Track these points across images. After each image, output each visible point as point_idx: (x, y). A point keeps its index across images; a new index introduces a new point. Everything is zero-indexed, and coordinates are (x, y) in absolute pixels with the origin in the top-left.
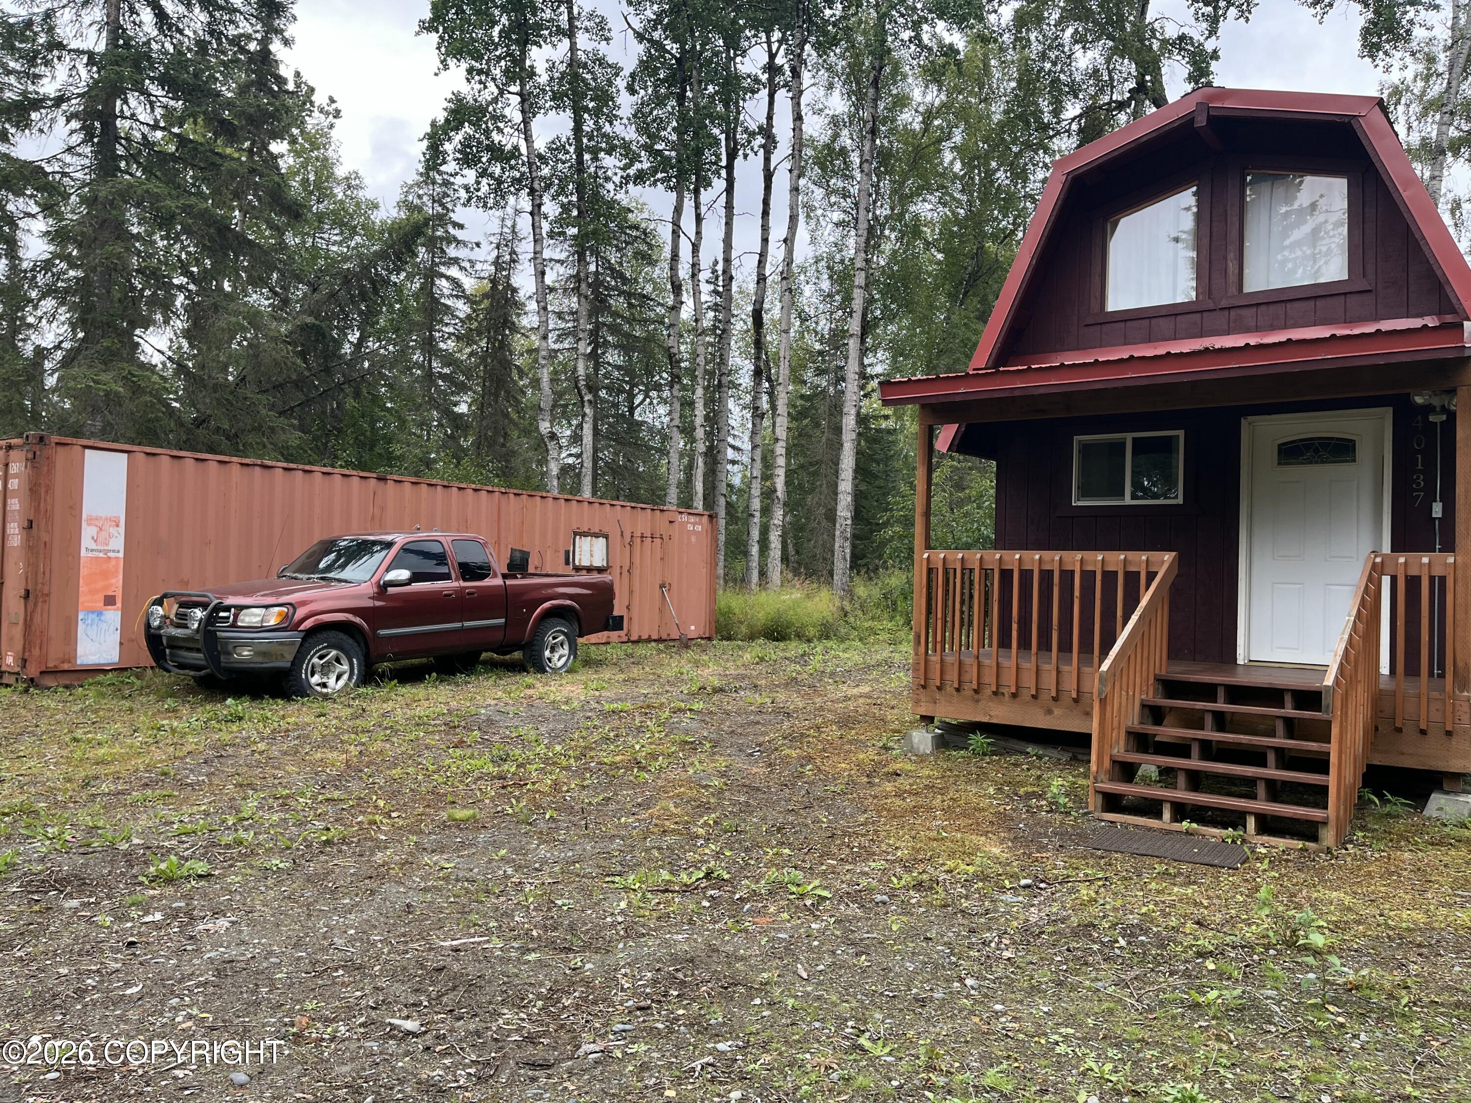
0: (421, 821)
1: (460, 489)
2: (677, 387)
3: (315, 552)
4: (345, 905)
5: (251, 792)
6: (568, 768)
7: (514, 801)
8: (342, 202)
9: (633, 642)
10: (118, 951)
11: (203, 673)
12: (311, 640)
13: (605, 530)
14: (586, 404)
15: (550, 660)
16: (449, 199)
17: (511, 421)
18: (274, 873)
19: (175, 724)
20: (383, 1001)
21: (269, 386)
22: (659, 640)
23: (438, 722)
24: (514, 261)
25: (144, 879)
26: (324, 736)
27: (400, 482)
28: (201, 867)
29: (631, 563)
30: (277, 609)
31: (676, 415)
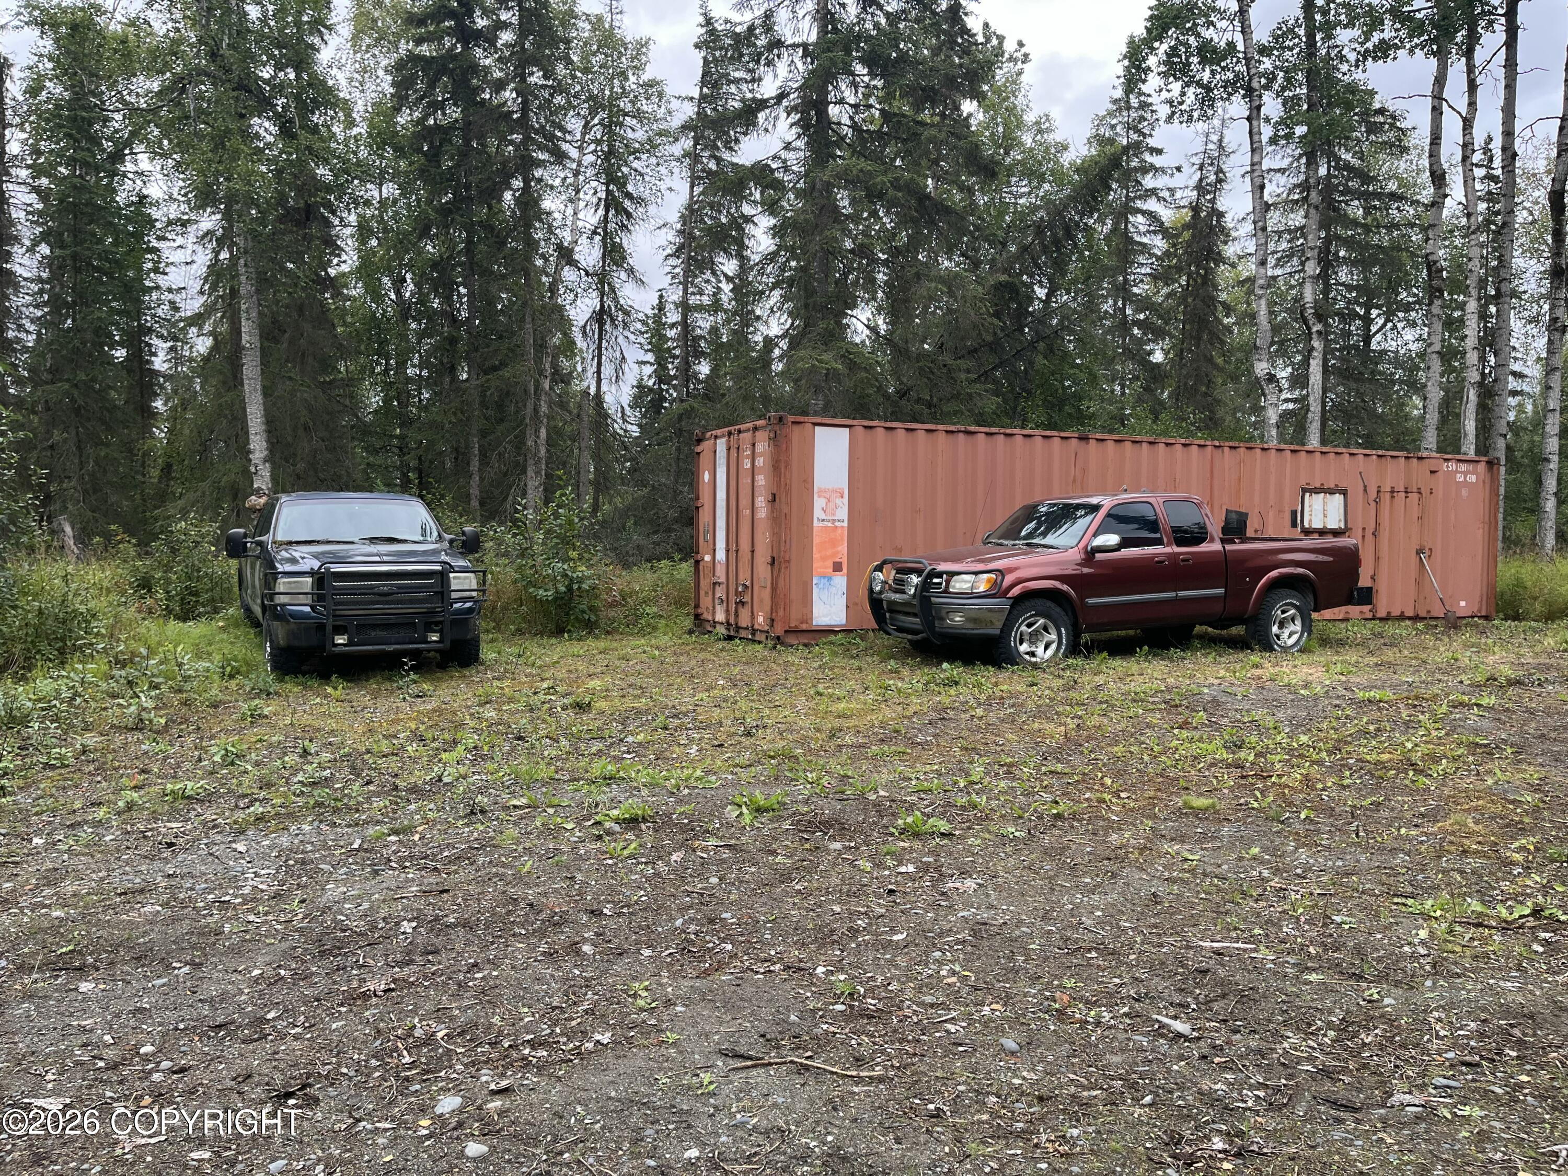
0: (1154, 806)
1: (1167, 444)
2: (1438, 302)
3: (1018, 518)
4: (1087, 884)
5: (977, 757)
6: (1320, 763)
7: (1258, 794)
8: (1031, 149)
9: (1381, 619)
10: (881, 897)
11: (919, 637)
12: (1019, 608)
13: (1343, 485)
14: (1314, 336)
15: (1278, 637)
16: (1146, 123)
17: (1216, 366)
18: (1011, 840)
19: (900, 685)
20: (1146, 994)
21: (964, 352)
22: (1416, 618)
23: (1157, 699)
24: (1220, 181)
25: (894, 830)
26: (1039, 706)
27: (1103, 440)
28: (944, 826)
29: (1377, 524)
30: (985, 576)
31: (1436, 339)
